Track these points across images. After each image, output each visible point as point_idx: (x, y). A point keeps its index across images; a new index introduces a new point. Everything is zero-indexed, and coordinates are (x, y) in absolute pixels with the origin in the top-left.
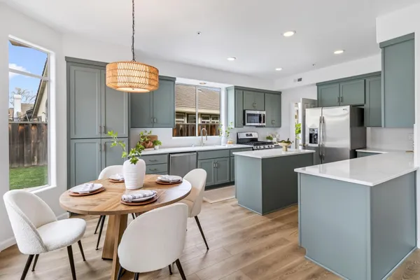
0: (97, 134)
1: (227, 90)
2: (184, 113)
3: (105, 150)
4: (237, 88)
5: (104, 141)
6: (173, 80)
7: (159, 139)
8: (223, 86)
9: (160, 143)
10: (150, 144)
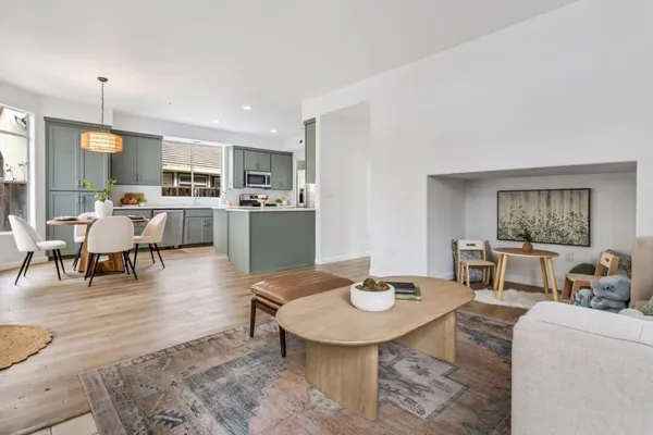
0: (76, 188)
1: (227, 148)
2: (207, 175)
3: (84, 202)
4: (235, 148)
5: (82, 194)
6: (159, 138)
7: (146, 198)
8: (224, 145)
9: (145, 201)
10: (134, 200)
